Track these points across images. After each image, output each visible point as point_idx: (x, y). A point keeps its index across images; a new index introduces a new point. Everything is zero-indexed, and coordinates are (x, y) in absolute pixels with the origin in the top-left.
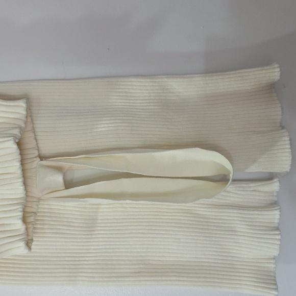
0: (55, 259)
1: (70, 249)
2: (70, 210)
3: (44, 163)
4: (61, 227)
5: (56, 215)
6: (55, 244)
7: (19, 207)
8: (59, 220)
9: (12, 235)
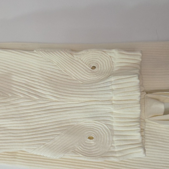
0: (154, 164)
1: (165, 158)
2: (163, 131)
3: (149, 95)
4: (158, 142)
5: (154, 133)
6: (154, 153)
7: (137, 124)
8: (156, 137)
9: (133, 143)
